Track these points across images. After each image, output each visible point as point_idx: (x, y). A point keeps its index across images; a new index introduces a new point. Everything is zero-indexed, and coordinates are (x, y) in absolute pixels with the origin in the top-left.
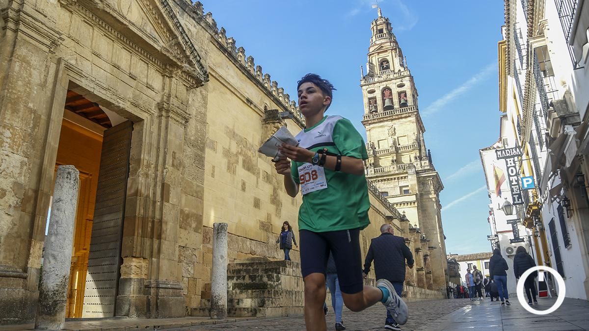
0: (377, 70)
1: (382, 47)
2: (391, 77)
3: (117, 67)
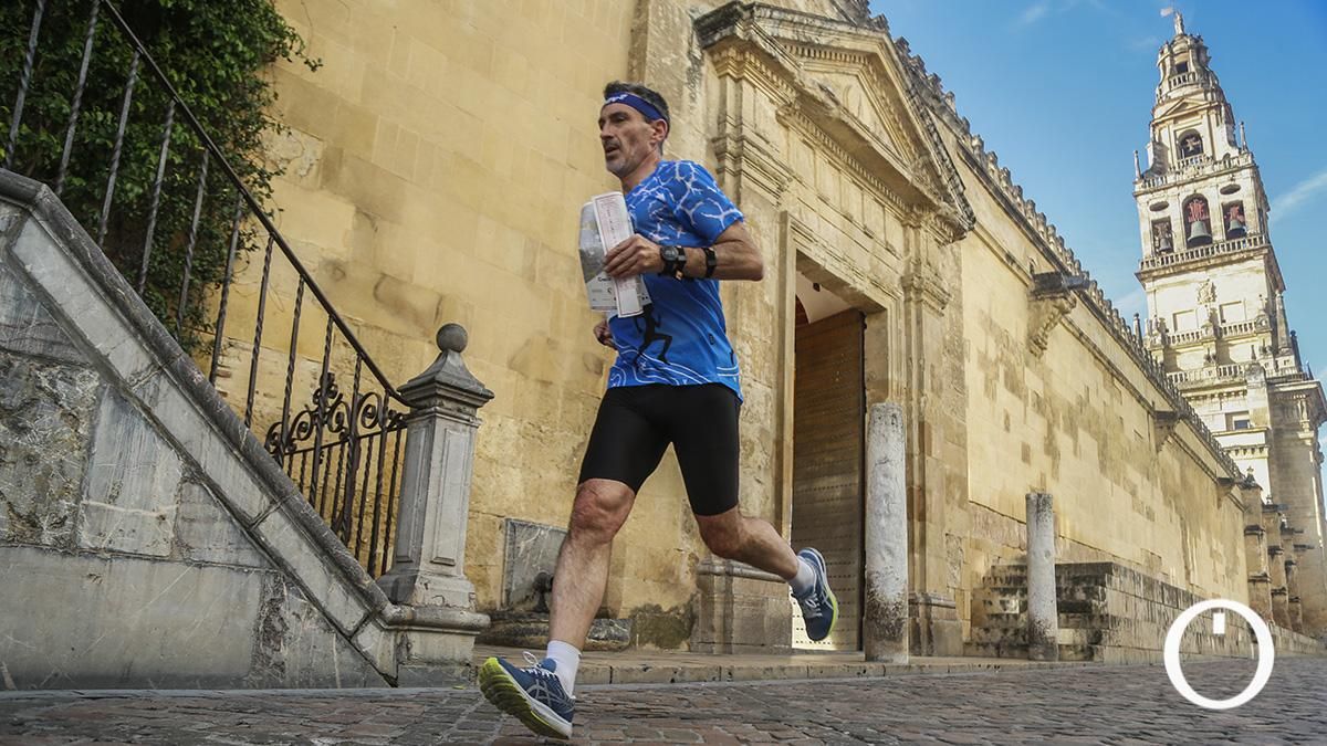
0: (1172, 157)
1: (1186, 104)
2: (1208, 170)
3: (848, 218)
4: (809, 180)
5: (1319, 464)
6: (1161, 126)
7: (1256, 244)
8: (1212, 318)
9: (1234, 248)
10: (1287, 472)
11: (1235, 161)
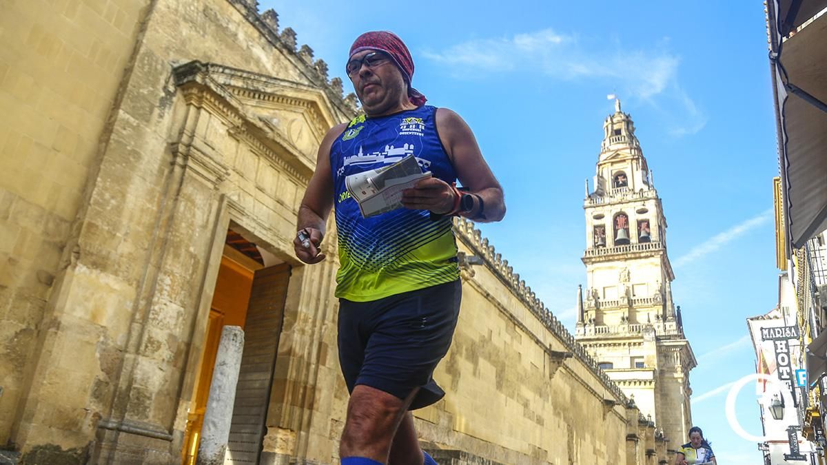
0: (609, 186)
1: (618, 155)
2: (629, 197)
3: (281, 203)
4: (253, 176)
5: (688, 396)
6: (603, 166)
7: (656, 248)
8: (627, 293)
9: (643, 249)
10: (666, 399)
11: (646, 193)
